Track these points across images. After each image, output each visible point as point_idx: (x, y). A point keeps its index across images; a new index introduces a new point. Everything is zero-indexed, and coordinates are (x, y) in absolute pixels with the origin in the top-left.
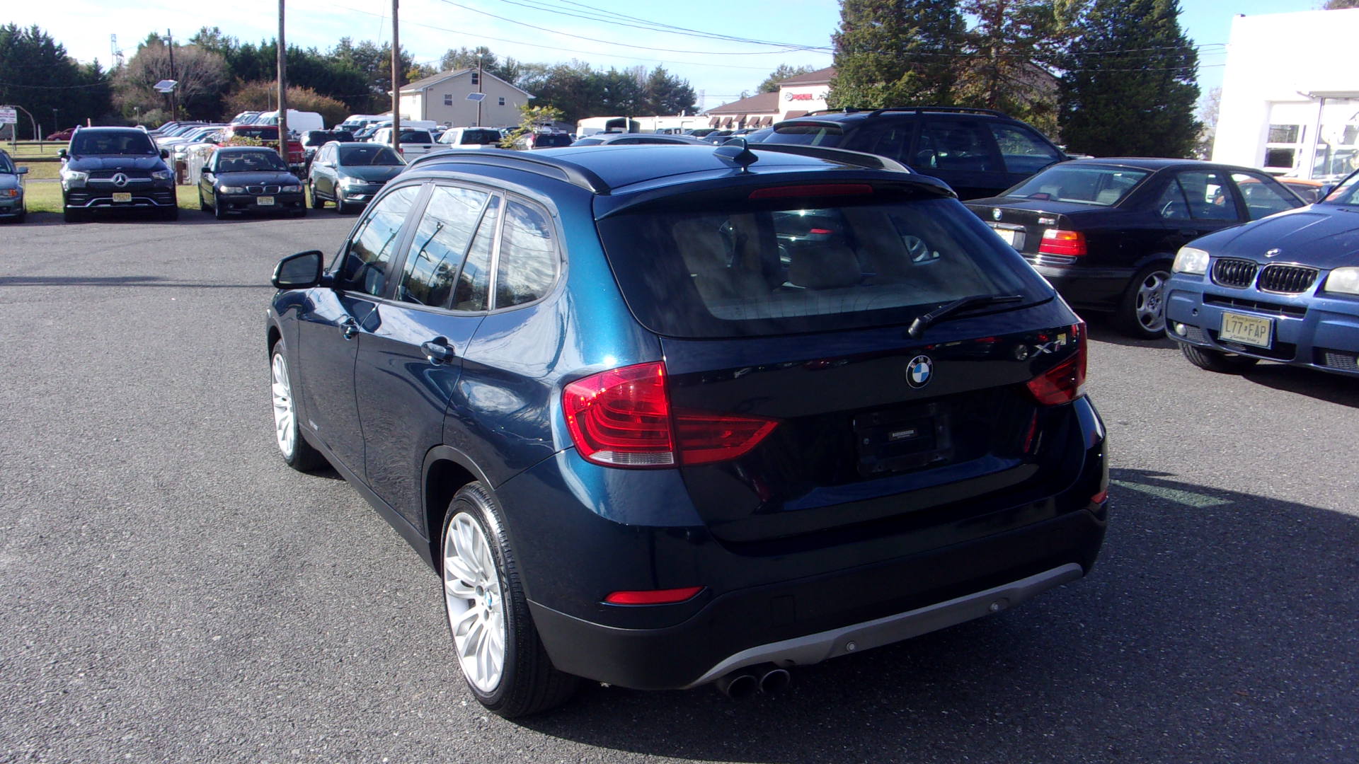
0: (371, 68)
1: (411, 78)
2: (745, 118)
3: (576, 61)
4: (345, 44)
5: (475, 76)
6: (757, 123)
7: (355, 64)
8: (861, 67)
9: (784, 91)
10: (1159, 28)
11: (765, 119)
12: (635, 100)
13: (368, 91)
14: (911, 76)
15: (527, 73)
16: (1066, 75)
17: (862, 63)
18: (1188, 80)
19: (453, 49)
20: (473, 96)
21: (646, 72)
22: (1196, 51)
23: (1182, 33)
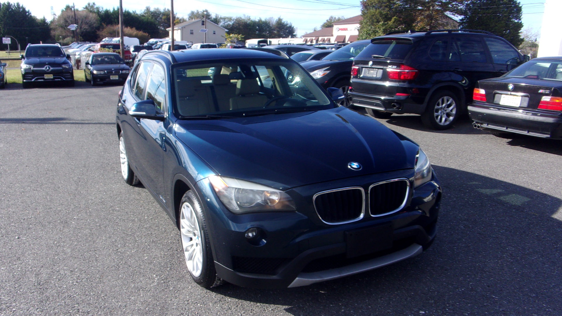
0: (159, 19)
1: (176, 23)
2: (318, 38)
3: (244, 15)
4: (148, 9)
5: (203, 22)
6: (324, 40)
7: (152, 18)
8: (373, 15)
9: (335, 27)
11: (327, 39)
12: (269, 31)
13: (158, 29)
14: (395, 19)
15: (224, 21)
16: (464, 18)
17: (373, 14)
18: (518, 20)
19: (193, 11)
20: (202, 31)
21: (274, 19)
22: (521, 7)
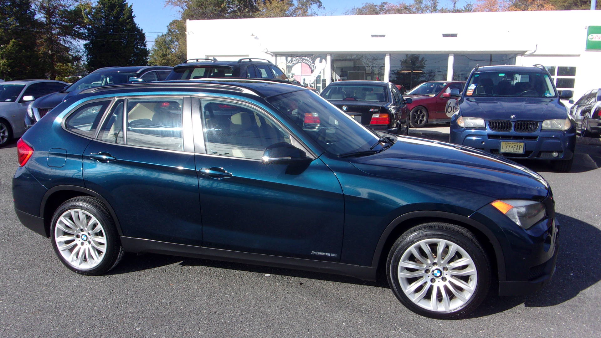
10: (128, 23)
14: (14, 42)
16: (89, 43)
18: (143, 46)
22: (144, 34)
23: (137, 26)
